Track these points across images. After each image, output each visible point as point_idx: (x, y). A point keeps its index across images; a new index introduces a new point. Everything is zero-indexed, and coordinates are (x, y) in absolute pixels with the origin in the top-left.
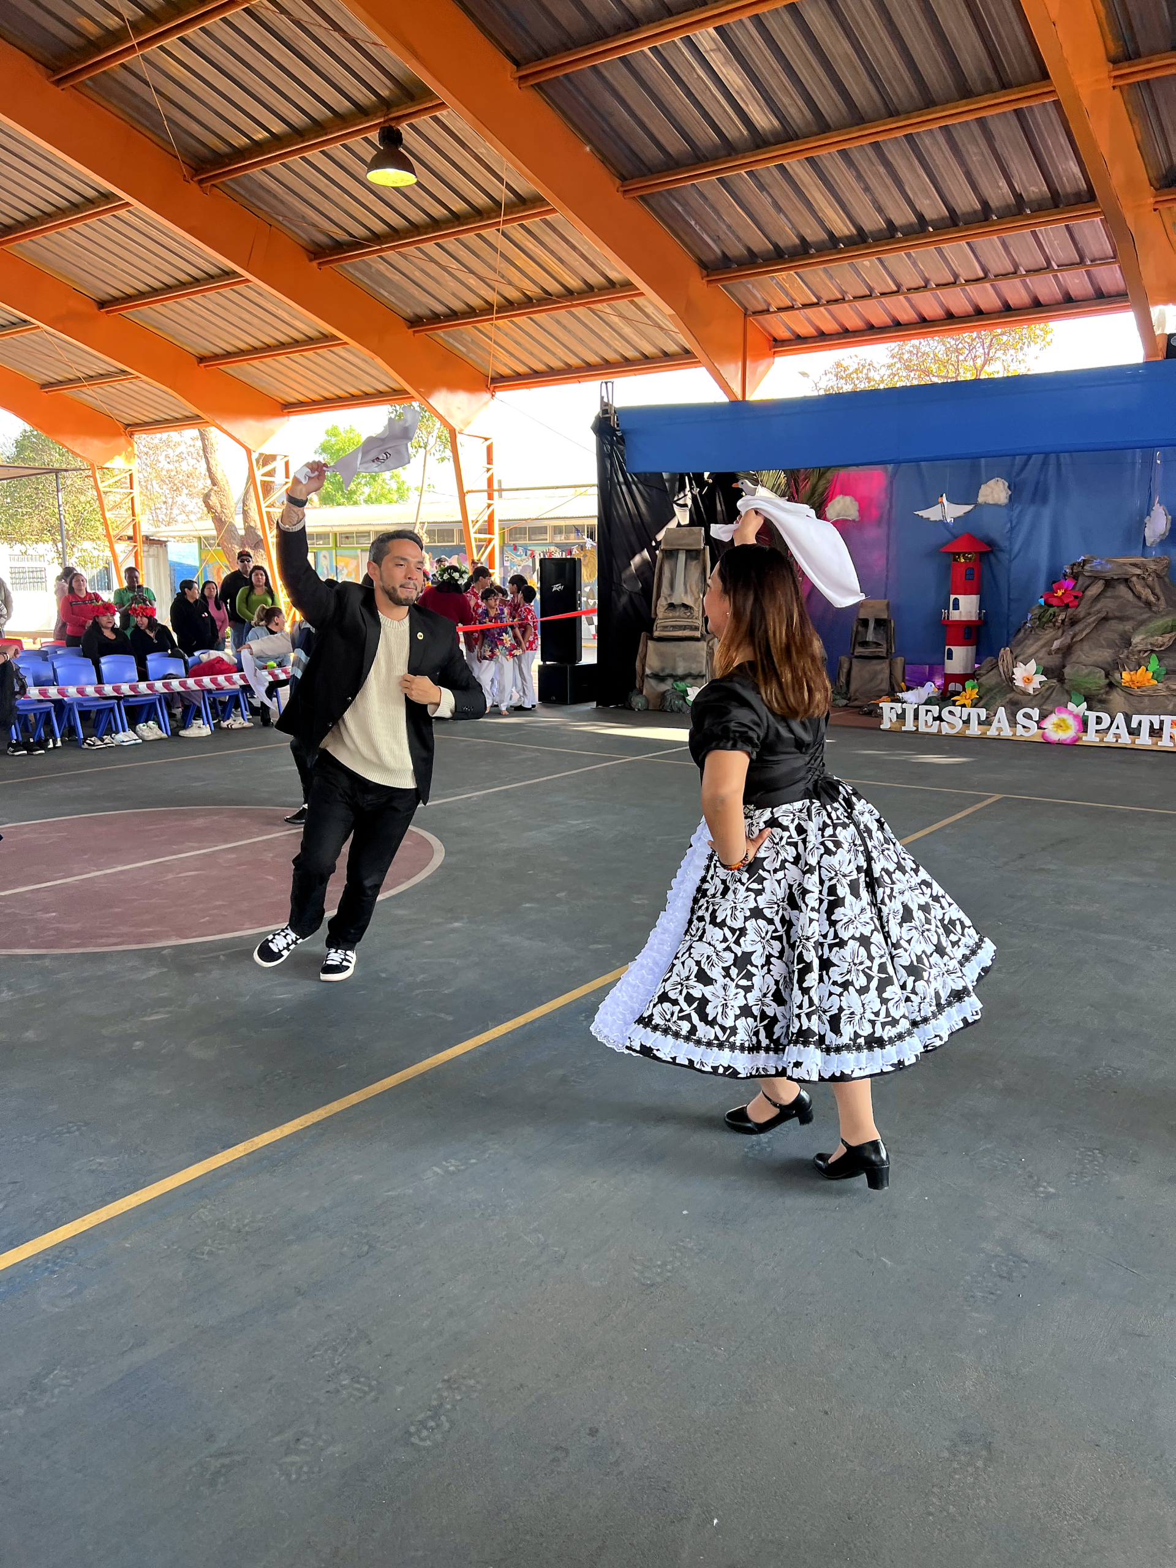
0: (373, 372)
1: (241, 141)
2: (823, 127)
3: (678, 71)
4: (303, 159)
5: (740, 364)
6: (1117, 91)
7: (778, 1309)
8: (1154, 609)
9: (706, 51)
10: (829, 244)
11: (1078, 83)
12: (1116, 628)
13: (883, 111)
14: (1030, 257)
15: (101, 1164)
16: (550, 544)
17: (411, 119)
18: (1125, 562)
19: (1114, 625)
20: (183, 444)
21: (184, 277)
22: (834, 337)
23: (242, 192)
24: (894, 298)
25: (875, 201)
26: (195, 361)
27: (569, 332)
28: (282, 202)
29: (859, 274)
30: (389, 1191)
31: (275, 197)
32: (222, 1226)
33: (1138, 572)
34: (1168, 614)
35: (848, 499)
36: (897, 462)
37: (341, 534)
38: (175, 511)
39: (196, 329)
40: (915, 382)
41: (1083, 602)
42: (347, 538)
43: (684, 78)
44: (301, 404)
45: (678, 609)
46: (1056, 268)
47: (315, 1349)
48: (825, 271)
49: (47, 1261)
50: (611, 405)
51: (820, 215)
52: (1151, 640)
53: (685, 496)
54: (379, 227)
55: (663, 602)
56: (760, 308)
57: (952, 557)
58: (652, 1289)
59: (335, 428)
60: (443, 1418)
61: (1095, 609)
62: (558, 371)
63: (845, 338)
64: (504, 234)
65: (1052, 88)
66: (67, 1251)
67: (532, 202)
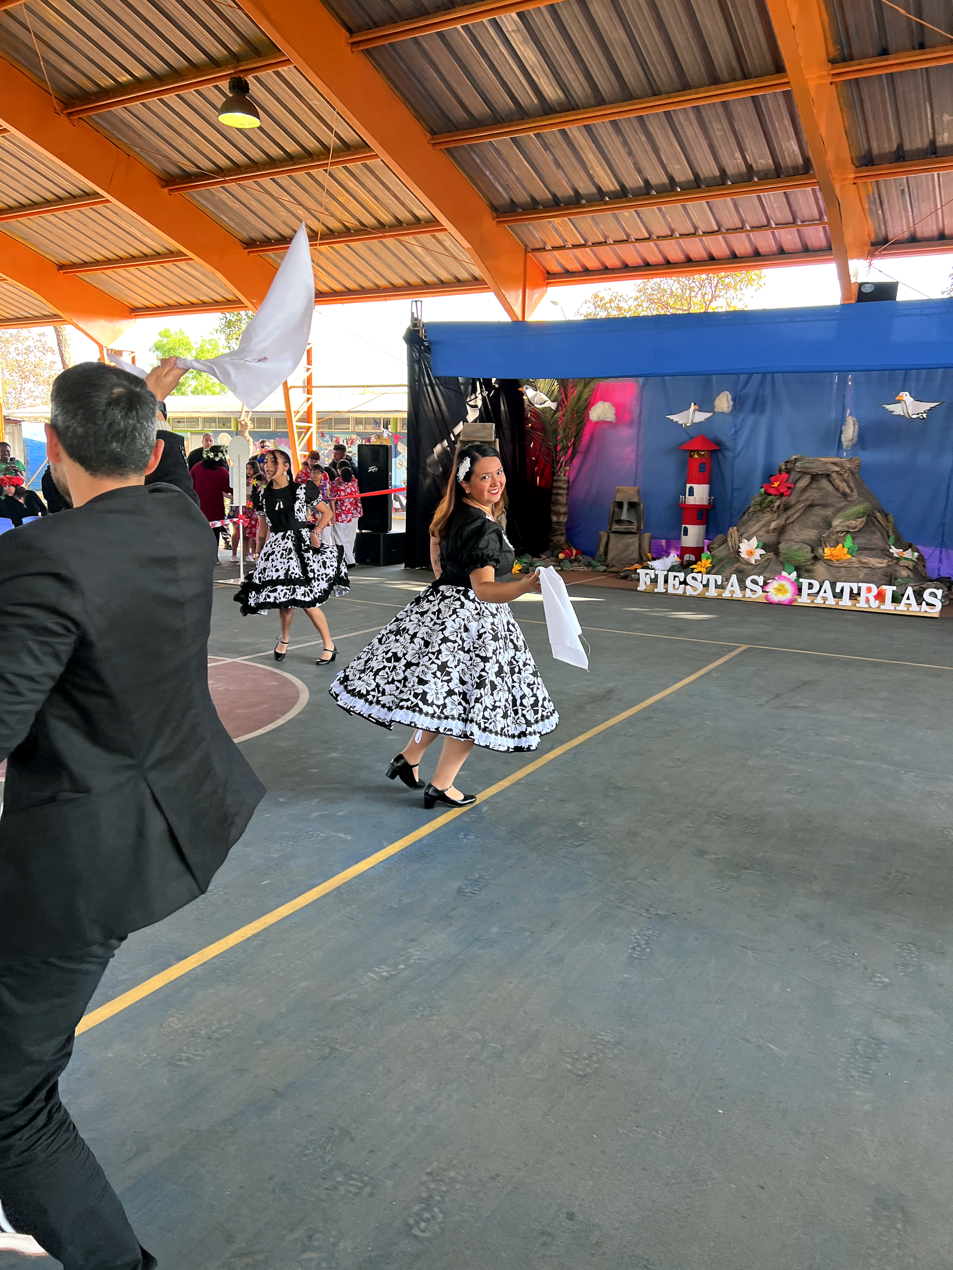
0: (211, 285)
1: (107, 82)
2: (600, 101)
3: (484, 46)
4: (161, 100)
5: (521, 291)
6: (834, 85)
7: (696, 1094)
8: (850, 498)
9: (508, 31)
10: (598, 197)
11: (808, 77)
12: (819, 513)
13: (649, 91)
14: (754, 217)
16: (352, 433)
17: (257, 72)
18: (826, 461)
19: (817, 510)
20: (31, 338)
21: (49, 196)
22: (596, 273)
23: (105, 125)
24: (646, 244)
25: (635, 164)
26: (55, 268)
27: (380, 258)
28: (140, 136)
29: (619, 223)
30: (335, 996)
31: (134, 131)
32: (193, 1034)
33: (837, 469)
34: (860, 503)
35: (607, 405)
36: (646, 376)
38: (24, 396)
39: (56, 241)
40: (655, 313)
41: (794, 492)
42: (179, 422)
43: (488, 52)
44: (147, 308)
46: (774, 226)
47: (305, 1148)
48: (593, 218)
50: (420, 320)
51: (591, 172)
52: (847, 523)
53: (476, 397)
54: (222, 162)
56: (538, 246)
57: (688, 454)
58: (586, 1080)
59: (167, 330)
60: (436, 1210)
61: (804, 497)
62: (369, 290)
63: (605, 274)
64: (330, 175)
65: (786, 80)
67: (356, 149)
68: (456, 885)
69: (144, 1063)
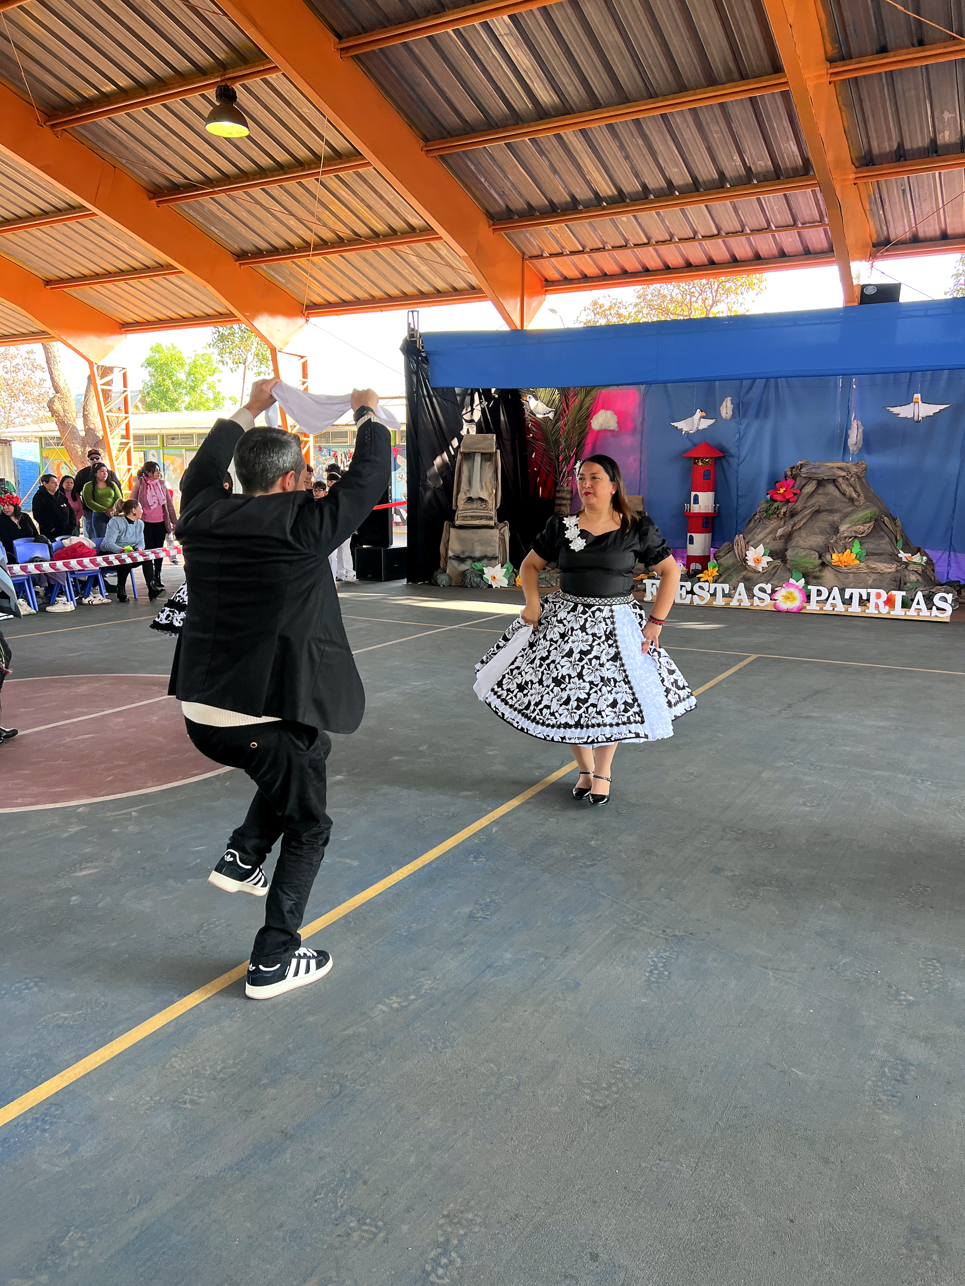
0: (203, 298)
1: (90, 92)
2: (595, 104)
3: (476, 50)
5: (519, 299)
6: (832, 85)
7: (720, 1123)
8: (857, 503)
9: (501, 35)
10: (595, 202)
11: (806, 76)
12: (826, 519)
13: (644, 93)
14: (755, 220)
15: (66, 1018)
17: (245, 80)
18: (832, 466)
19: (825, 516)
20: (19, 356)
21: (34, 210)
22: (594, 279)
23: (90, 137)
24: (645, 249)
25: (633, 168)
26: (42, 283)
27: (375, 268)
28: (126, 148)
29: (617, 228)
30: (344, 1030)
31: (121, 143)
32: (197, 1075)
33: (843, 474)
34: (867, 507)
35: (609, 413)
36: (648, 383)
37: (167, 436)
38: (13, 415)
39: (44, 256)
40: (655, 319)
41: (800, 498)
42: (173, 439)
43: (481, 57)
44: (138, 323)
45: (475, 502)
46: (774, 229)
47: (316, 1192)
48: (591, 224)
49: (36, 1120)
50: (417, 331)
51: (588, 177)
52: (854, 528)
53: (474, 410)
54: (211, 172)
55: (462, 497)
56: (536, 254)
57: (692, 461)
58: (606, 1111)
59: (159, 346)
60: (454, 1255)
61: (810, 503)
62: (364, 301)
63: (603, 280)
64: (322, 183)
65: (784, 80)
66: (53, 1109)
67: (346, 156)
68: (466, 910)
69: (146, 1107)
